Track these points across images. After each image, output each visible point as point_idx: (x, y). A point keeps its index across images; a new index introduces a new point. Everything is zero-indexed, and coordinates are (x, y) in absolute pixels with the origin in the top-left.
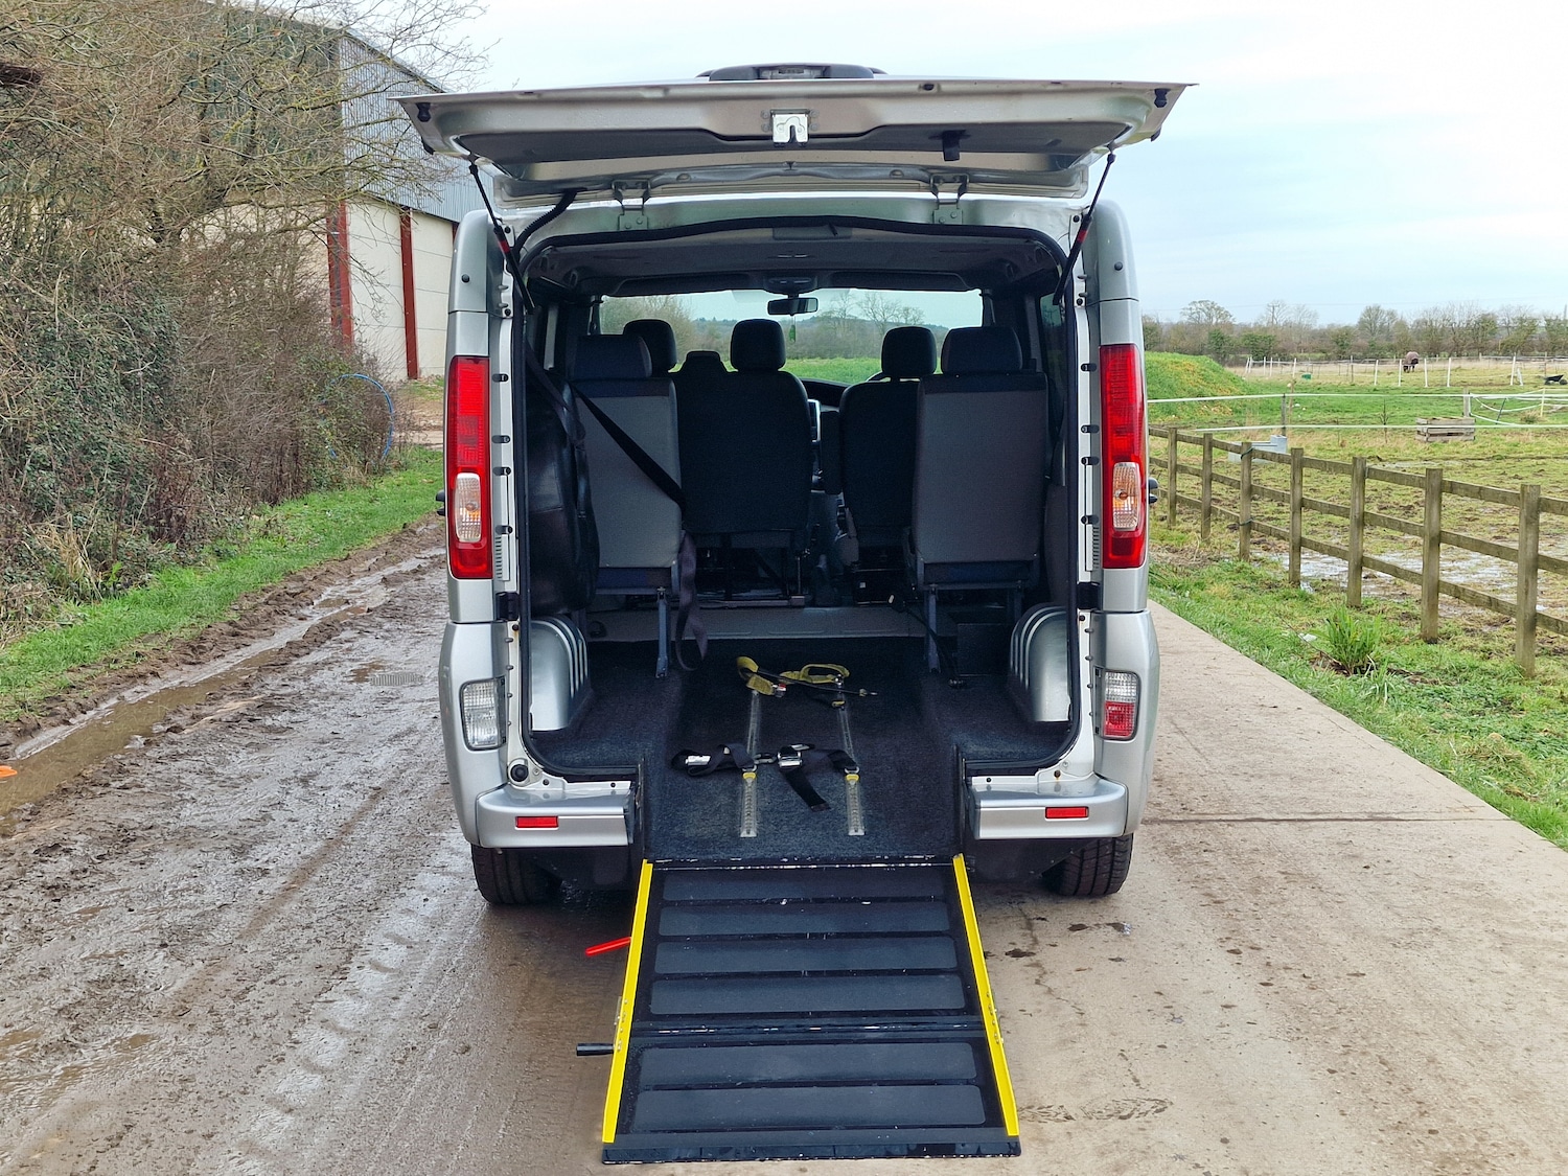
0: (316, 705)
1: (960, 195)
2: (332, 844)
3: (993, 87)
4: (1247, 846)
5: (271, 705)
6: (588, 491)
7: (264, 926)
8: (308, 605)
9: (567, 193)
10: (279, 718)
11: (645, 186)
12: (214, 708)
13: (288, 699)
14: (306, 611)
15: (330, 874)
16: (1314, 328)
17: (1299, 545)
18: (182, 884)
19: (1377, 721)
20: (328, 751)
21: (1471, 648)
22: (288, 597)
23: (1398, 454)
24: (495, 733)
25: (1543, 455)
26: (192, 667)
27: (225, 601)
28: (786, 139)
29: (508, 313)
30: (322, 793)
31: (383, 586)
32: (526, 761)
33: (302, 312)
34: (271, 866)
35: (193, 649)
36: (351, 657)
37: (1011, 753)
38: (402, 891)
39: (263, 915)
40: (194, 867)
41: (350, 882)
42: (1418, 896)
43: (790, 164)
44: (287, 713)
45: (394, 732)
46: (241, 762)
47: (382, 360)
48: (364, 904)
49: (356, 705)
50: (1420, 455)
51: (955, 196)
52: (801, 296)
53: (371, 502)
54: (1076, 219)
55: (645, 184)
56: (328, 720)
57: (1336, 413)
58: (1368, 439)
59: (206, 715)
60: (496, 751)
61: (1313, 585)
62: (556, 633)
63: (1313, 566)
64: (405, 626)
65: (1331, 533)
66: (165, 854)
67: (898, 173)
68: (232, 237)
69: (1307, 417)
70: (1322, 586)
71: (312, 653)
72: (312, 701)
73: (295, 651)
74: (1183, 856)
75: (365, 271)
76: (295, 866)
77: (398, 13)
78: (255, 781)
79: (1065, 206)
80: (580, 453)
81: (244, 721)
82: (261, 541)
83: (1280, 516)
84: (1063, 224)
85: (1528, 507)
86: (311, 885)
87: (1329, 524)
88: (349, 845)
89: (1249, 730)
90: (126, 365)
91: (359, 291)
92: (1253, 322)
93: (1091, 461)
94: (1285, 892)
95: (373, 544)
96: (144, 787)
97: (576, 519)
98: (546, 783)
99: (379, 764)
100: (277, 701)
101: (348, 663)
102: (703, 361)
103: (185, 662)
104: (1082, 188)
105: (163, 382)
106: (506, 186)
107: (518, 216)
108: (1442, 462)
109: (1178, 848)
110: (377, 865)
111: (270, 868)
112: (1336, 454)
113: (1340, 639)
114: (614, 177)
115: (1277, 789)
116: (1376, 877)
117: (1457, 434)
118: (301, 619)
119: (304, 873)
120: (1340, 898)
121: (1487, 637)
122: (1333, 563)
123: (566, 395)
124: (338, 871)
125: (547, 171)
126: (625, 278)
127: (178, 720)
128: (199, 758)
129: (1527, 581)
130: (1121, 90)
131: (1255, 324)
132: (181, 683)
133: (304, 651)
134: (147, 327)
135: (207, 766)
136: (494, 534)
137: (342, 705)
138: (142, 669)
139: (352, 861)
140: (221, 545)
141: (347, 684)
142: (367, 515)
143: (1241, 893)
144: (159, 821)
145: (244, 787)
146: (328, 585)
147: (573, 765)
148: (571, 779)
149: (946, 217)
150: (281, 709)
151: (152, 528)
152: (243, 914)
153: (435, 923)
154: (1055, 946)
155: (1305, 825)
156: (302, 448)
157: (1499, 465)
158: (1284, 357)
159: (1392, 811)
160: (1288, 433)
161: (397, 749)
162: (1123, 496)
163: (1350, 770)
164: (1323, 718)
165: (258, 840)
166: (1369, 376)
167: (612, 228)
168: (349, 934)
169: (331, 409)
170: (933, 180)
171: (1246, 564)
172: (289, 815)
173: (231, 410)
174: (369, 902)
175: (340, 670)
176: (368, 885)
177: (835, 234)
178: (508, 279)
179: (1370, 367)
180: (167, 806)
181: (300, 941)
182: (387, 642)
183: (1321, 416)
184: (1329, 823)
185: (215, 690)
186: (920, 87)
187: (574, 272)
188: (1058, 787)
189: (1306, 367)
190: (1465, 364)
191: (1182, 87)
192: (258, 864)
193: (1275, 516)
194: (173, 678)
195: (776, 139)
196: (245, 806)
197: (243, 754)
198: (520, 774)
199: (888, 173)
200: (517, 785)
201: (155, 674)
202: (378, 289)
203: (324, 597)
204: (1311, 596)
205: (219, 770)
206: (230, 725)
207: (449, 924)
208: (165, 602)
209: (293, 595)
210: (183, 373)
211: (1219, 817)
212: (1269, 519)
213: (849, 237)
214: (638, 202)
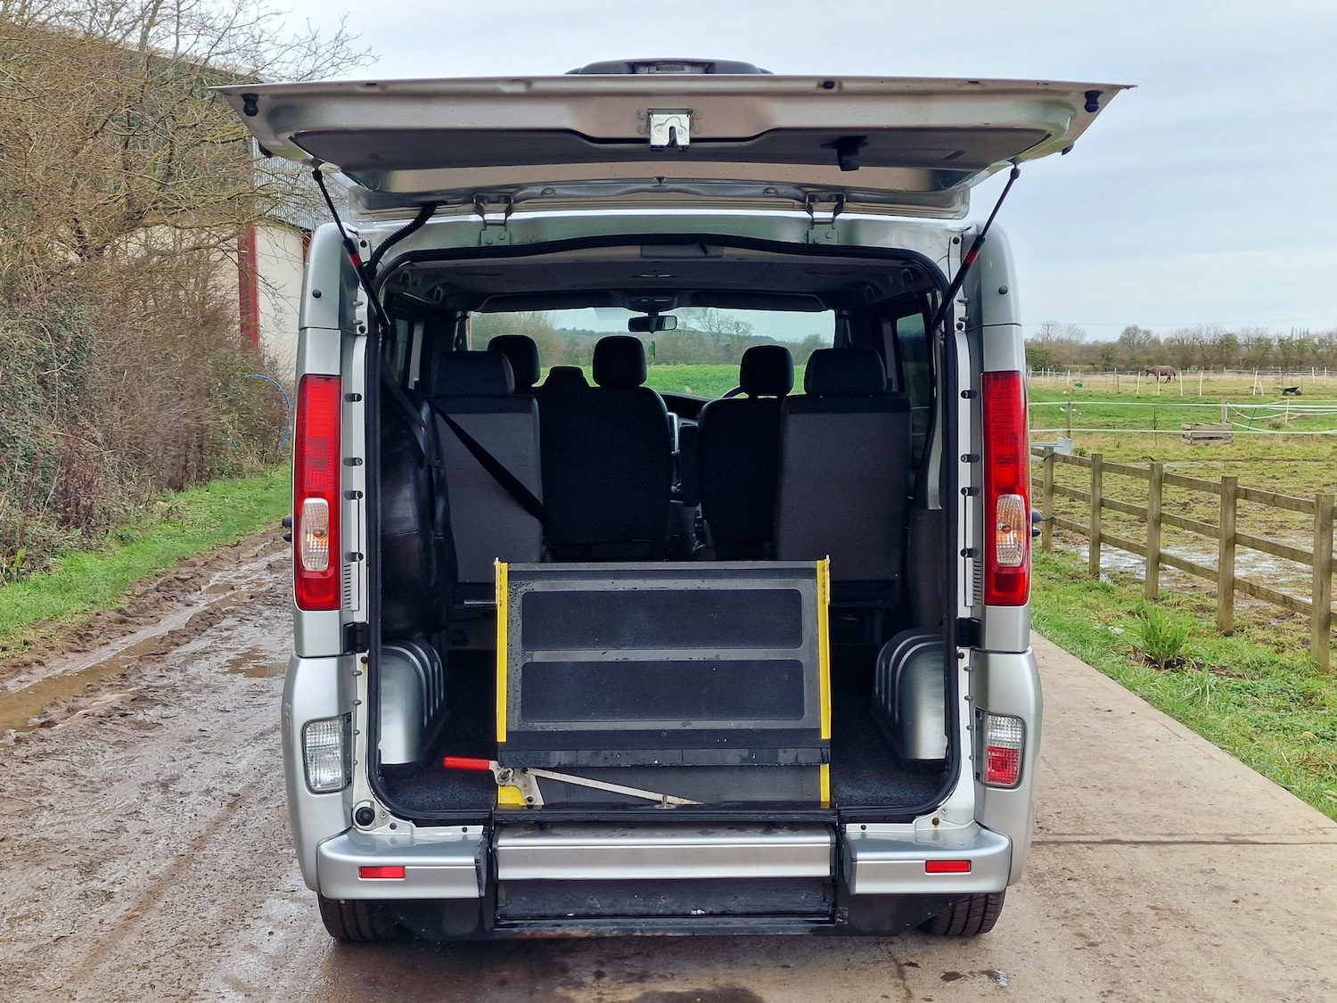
0: (188, 699)
1: (835, 215)
2: (184, 861)
3: (901, 87)
4: (1111, 874)
5: (145, 699)
6: (447, 510)
7: (99, 966)
8: (196, 591)
9: (426, 206)
10: (151, 712)
11: (507, 200)
12: (90, 700)
13: (162, 692)
14: (193, 597)
15: (176, 899)
16: (1082, 343)
17: (1098, 541)
18: (23, 910)
19: (1210, 728)
20: (193, 751)
21: (1264, 641)
22: (177, 582)
23: (1167, 455)
24: (339, 774)
25: (1293, 457)
26: (77, 655)
27: (119, 587)
28: (665, 142)
29: (362, 330)
30: (179, 800)
31: (268, 571)
32: (372, 803)
33: (212, 319)
34: (117, 889)
35: (81, 638)
36: (228, 646)
37: (886, 798)
38: (248, 921)
39: (101, 949)
40: (38, 888)
41: (194, 910)
42: (1294, 938)
43: (660, 179)
44: (159, 707)
45: (260, 729)
46: (106, 762)
47: (282, 362)
48: (206, 938)
49: (227, 700)
50: (1188, 456)
51: (830, 215)
52: (660, 314)
53: (266, 489)
54: (956, 241)
55: (508, 198)
56: (198, 716)
57: (1108, 419)
58: (1140, 441)
59: (81, 708)
60: (340, 793)
61: (1112, 577)
62: (410, 658)
63: (1110, 559)
64: (283, 614)
65: (1120, 527)
66: (12, 872)
67: (772, 191)
68: (151, 252)
69: (1084, 421)
70: (1121, 578)
71: (193, 642)
72: (185, 694)
73: (175, 640)
74: (1048, 885)
75: (267, 285)
76: (142, 888)
77: (300, 60)
78: (116, 784)
79: (944, 228)
80: (438, 473)
81: (116, 716)
82: (163, 526)
83: (1073, 510)
84: (942, 246)
85: (1323, 515)
86: (154, 913)
87: (1117, 518)
88: (200, 863)
89: (1090, 736)
90: (44, 366)
91: (264, 302)
92: (1030, 338)
93: (971, 491)
94: (1159, 932)
95: (264, 531)
96: (5, 791)
97: (432, 542)
98: (393, 827)
99: (242, 766)
100: (151, 694)
101: (225, 653)
102: (566, 377)
103: (71, 650)
104: (962, 208)
105: (78, 384)
106: (361, 197)
107: (373, 230)
108: (1207, 463)
109: (1042, 875)
110: (226, 890)
111: (116, 890)
112: (1114, 454)
113: (1151, 635)
114: (475, 190)
115: (1129, 805)
116: (1247, 913)
117: (1217, 438)
118: (188, 605)
119: (150, 897)
120: (1216, 940)
121: (1278, 631)
122: (1125, 555)
123: (425, 412)
124: (185, 896)
125: (405, 181)
126: (491, 294)
127: (54, 714)
128: (66, 758)
129: (1322, 583)
130: (1046, 92)
131: (1032, 340)
132: (64, 671)
133: (185, 639)
134: (64, 333)
135: (72, 767)
136: (343, 561)
137: (213, 699)
138: (27, 658)
139: (200, 883)
140: (126, 530)
141: (221, 675)
142: (262, 502)
143: (1114, 933)
144: (12, 833)
145: (104, 792)
146: (217, 570)
147: (422, 808)
148: (419, 823)
149: (820, 237)
150: (154, 702)
151: (59, 516)
152: (79, 950)
153: (277, 964)
154: (930, 1000)
155: (1164, 848)
156: (208, 440)
157: (1257, 466)
158: (1059, 369)
159: (1247, 831)
160: (1072, 434)
161: (261, 749)
162: (1006, 530)
163: (1195, 783)
164: (1156, 723)
165: (108, 857)
166: (1132, 385)
167: (472, 244)
168: (185, 978)
169: (234, 405)
170: (808, 197)
171: (1049, 555)
172: (143, 826)
173: (143, 407)
174: (211, 936)
175: (216, 660)
176: (213, 913)
177: (706, 252)
178: (362, 295)
179: (1133, 377)
180: (24, 814)
181: (133, 986)
182: (265, 630)
183: (1095, 420)
184: (1187, 846)
185: (92, 681)
186: (819, 85)
187: (439, 288)
188: (936, 835)
189: (1078, 377)
190: (1212, 376)
191: (1116, 88)
192: (105, 886)
193: (1068, 510)
194: (58, 666)
195: (654, 142)
196: (102, 815)
197: (109, 754)
198: (366, 817)
199: (761, 191)
200: (362, 829)
201: (40, 663)
202: (280, 301)
203: (212, 583)
204: (1112, 588)
205: (82, 772)
206: (101, 720)
207: (292, 965)
208: (63, 588)
209: (184, 581)
210: (97, 375)
211: (1077, 838)
212: (1064, 513)
213: (720, 257)
214: (501, 216)
